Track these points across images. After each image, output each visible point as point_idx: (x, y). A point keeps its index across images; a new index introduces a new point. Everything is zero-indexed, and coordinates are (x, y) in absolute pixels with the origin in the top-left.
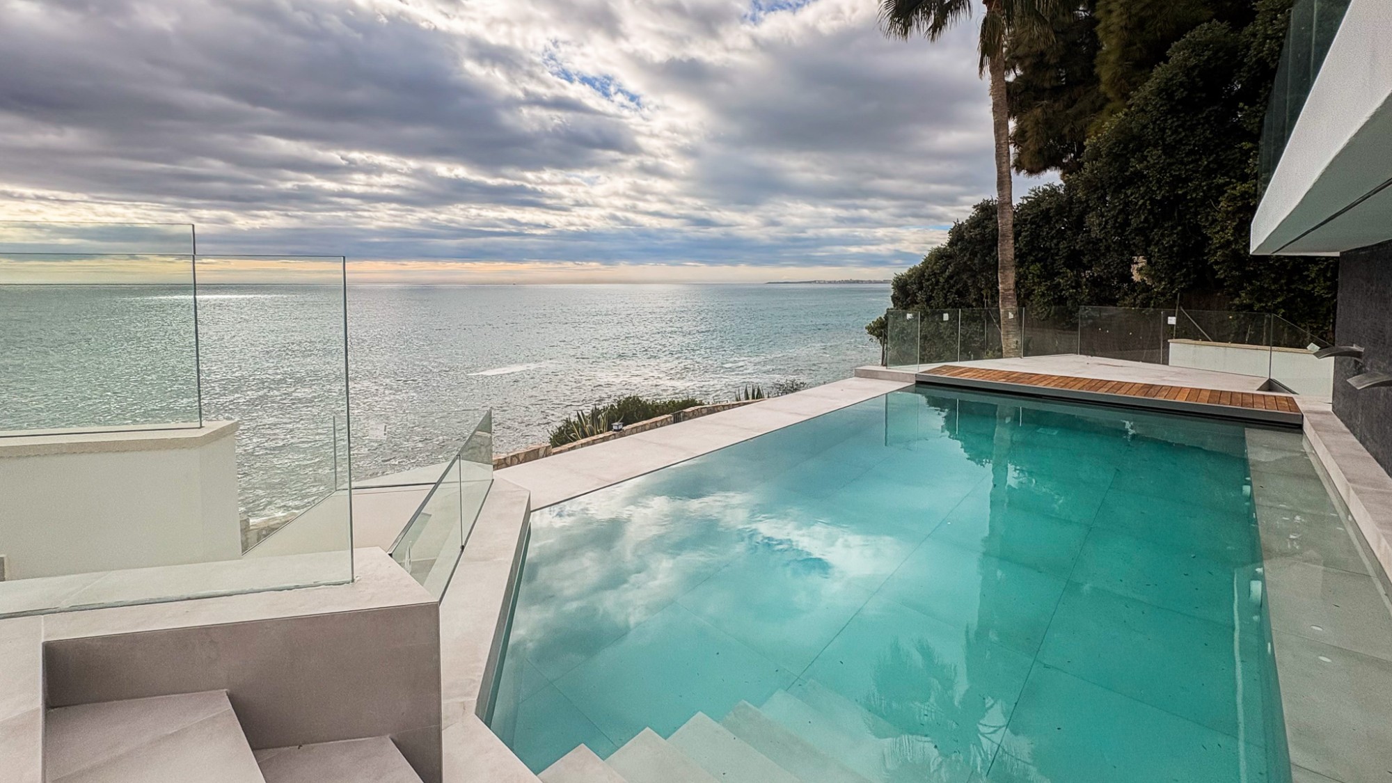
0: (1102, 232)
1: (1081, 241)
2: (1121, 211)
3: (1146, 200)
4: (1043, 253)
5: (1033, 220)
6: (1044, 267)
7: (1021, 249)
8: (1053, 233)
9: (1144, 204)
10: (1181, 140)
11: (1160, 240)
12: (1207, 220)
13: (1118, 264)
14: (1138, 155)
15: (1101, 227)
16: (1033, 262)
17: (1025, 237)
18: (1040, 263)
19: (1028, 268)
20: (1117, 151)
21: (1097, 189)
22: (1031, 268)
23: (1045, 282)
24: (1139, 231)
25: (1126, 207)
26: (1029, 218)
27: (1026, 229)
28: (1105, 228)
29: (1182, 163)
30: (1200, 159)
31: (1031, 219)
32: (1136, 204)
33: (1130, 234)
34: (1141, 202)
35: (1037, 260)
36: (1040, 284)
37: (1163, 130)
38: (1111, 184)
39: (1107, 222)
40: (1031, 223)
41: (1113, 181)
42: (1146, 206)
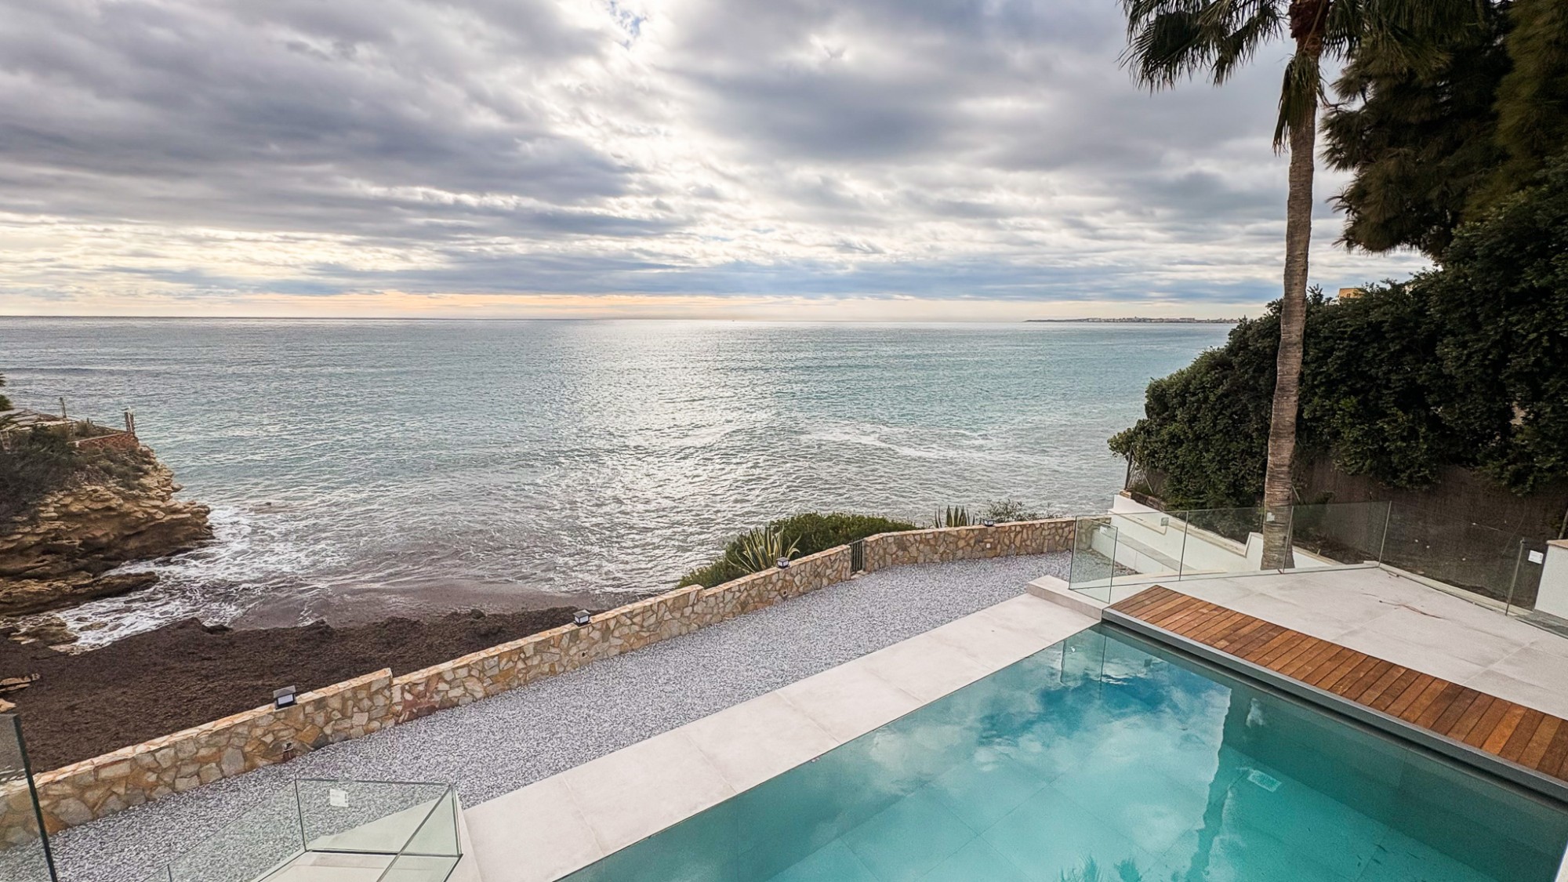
0: (1460, 370)
1: (1427, 374)
2: (1495, 344)
3: (1543, 335)
4: (1363, 383)
5: (1355, 333)
6: (1364, 403)
7: (1331, 375)
8: (1383, 356)
9: (1539, 339)
14: (1540, 262)
15: (1459, 363)
16: (1346, 395)
17: (1339, 358)
18: (1356, 395)
19: (1337, 402)
20: (1503, 253)
21: (1463, 304)
22: (1342, 402)
23: (1360, 424)
24: (1523, 377)
25: (1507, 342)
26: (1349, 330)
27: (1341, 347)
28: (1465, 363)
31: (1352, 331)
32: (1524, 337)
33: (1508, 377)
34: (1532, 336)
35: (1354, 392)
36: (1353, 425)
38: (1486, 300)
39: (1469, 356)
40: (1352, 337)
41: (1491, 296)
42: (1542, 343)
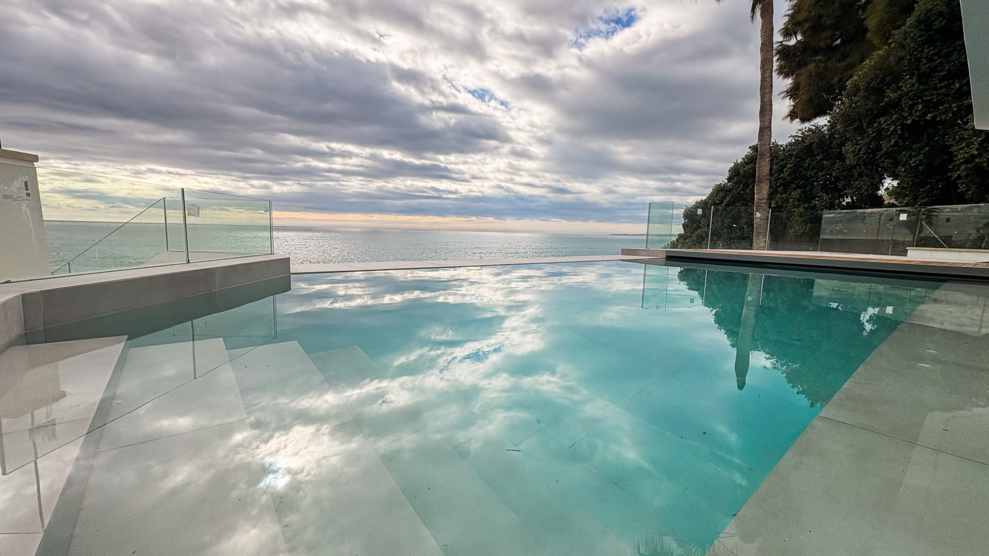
0: (856, 158)
1: (838, 169)
2: (874, 139)
3: (898, 126)
4: (804, 181)
5: (798, 155)
6: (804, 192)
7: (786, 179)
8: (814, 164)
9: (895, 130)
10: (936, 66)
11: (907, 161)
12: (954, 139)
13: (868, 186)
14: (893, 86)
15: (855, 154)
16: (795, 189)
17: (790, 168)
18: (800, 189)
19: (790, 194)
20: (875, 85)
21: (855, 121)
22: (793, 193)
23: (803, 205)
24: (888, 155)
25: (880, 135)
26: (795, 153)
27: (791, 162)
28: (858, 154)
29: (935, 89)
30: (953, 84)
31: (796, 154)
32: (888, 130)
33: (880, 158)
34: (892, 128)
35: (799, 187)
36: (798, 206)
37: (919, 60)
38: (867, 116)
39: (860, 150)
40: (796, 157)
41: (869, 112)
42: (897, 131)
